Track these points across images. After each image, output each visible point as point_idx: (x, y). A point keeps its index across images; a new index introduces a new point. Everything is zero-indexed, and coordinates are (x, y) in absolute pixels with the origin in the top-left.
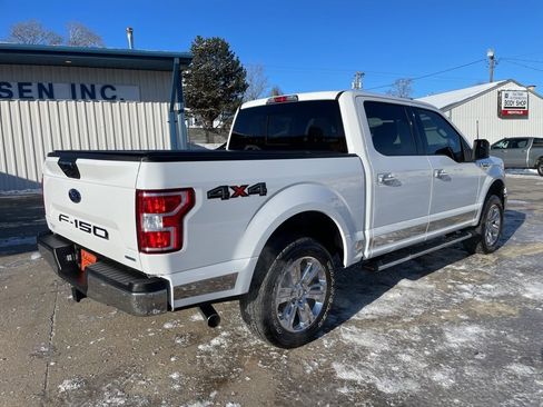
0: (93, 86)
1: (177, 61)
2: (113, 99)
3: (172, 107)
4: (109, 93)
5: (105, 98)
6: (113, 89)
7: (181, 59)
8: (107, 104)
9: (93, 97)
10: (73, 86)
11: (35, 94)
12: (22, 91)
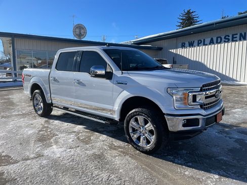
11: (238, 38)
12: (233, 38)
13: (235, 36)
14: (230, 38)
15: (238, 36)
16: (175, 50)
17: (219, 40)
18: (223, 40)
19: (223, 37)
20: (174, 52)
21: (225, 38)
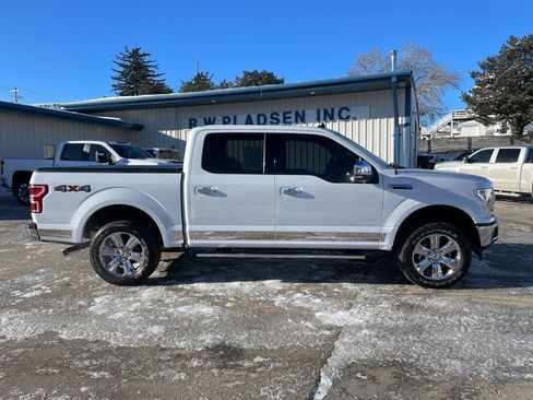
0: (333, 110)
1: (394, 79)
2: (348, 118)
3: (397, 121)
4: (344, 113)
5: (341, 118)
6: (348, 110)
7: (398, 77)
8: (342, 123)
9: (332, 118)
10: (319, 111)
11: (293, 119)
12: (285, 118)
13: (288, 115)
14: (281, 118)
15: (293, 115)
16: (174, 132)
17: (262, 119)
18: (269, 120)
19: (268, 116)
20: (174, 136)
21: (272, 117)
